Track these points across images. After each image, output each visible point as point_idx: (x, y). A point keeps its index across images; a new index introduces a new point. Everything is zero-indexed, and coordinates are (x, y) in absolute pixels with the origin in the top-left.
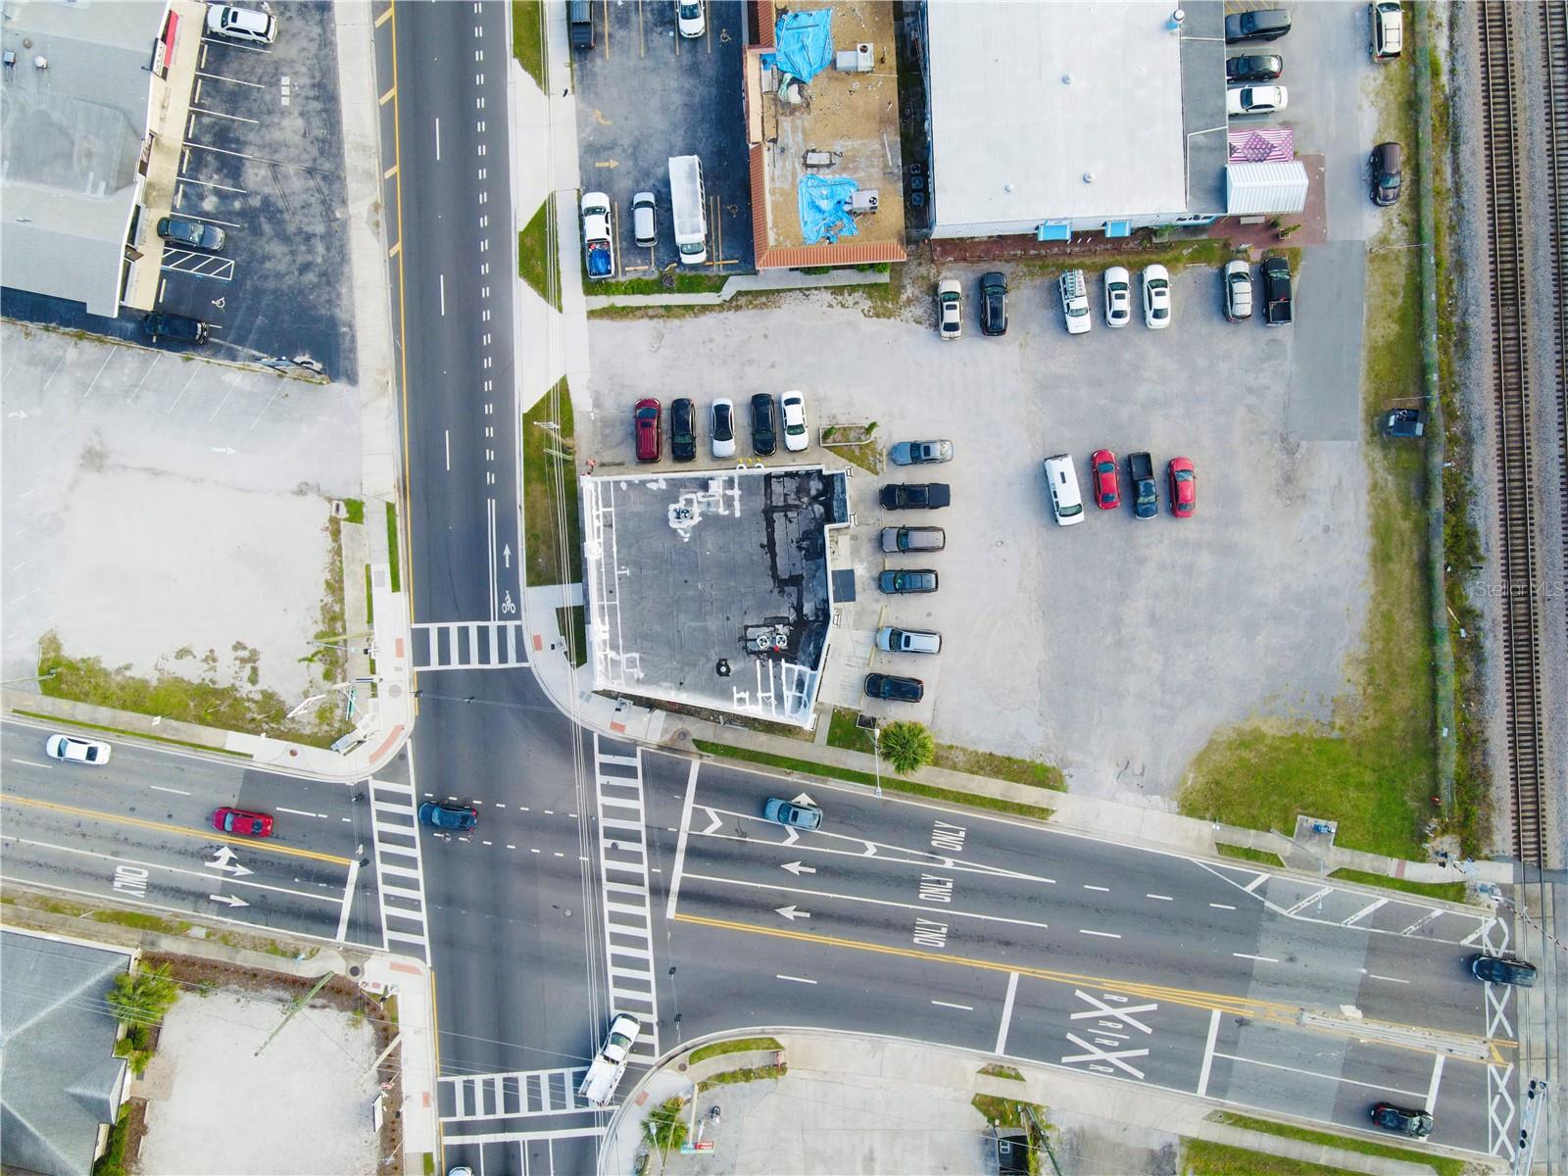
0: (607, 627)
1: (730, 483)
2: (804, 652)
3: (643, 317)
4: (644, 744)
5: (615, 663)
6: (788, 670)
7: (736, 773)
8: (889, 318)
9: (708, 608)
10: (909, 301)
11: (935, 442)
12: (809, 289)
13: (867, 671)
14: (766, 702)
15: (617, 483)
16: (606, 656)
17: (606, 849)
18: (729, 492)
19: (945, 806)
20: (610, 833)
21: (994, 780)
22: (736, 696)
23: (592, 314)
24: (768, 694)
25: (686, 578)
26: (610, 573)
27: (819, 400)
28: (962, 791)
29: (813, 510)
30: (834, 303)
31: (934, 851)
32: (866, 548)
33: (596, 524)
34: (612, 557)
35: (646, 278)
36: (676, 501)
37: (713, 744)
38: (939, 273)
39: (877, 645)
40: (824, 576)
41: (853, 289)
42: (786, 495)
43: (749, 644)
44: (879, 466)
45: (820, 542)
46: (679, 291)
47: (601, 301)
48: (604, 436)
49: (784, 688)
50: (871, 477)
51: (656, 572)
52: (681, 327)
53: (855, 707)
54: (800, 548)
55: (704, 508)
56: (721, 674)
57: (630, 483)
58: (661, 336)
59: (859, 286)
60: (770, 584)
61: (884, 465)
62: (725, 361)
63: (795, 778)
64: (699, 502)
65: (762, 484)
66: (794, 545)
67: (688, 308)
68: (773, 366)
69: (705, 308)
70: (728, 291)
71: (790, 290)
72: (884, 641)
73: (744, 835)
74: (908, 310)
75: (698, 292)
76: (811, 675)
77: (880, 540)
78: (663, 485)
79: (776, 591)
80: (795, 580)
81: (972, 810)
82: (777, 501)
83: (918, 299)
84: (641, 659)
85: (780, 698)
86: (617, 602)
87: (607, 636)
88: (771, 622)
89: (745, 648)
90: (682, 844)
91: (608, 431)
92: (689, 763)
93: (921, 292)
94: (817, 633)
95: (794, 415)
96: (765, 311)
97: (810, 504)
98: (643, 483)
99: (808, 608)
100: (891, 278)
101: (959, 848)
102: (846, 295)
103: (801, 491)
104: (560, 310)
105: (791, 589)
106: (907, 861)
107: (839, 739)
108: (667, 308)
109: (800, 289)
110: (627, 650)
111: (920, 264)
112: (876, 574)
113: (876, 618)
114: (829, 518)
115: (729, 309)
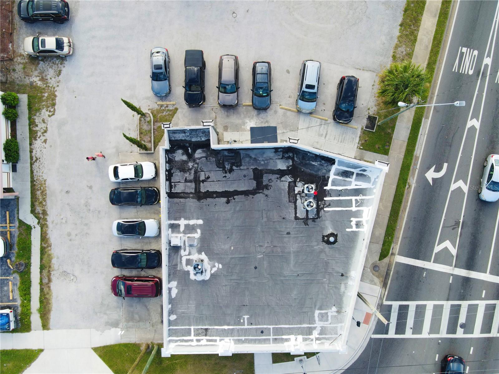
0: (292, 337)
1: (174, 227)
2: (319, 170)
3: (49, 287)
4: (381, 299)
5: (323, 331)
6: (334, 184)
7: (407, 228)
8: (56, 96)
9: (279, 250)
10: (43, 79)
11: (152, 62)
12: (31, 158)
13: (331, 120)
14: (360, 204)
15: (170, 323)
16: (317, 339)
17: (464, 333)
18: (182, 228)
19: (441, 63)
20: (452, 329)
21: (422, 22)
22: (354, 229)
23: (45, 326)
24: (354, 202)
25: (253, 267)
26: (246, 332)
27: (118, 152)
28: (430, 49)
29: (200, 159)
30: (43, 138)
31: (477, 72)
32: (234, 119)
33: (204, 342)
34: (233, 329)
35: (19, 284)
36: (188, 273)
37: (383, 245)
38: (21, 55)
39: (311, 113)
40: (255, 151)
41: (32, 123)
42: (186, 181)
43: (310, 216)
44: (171, 108)
45: (226, 153)
46: (29, 258)
47: (35, 319)
48: (141, 320)
49: (349, 188)
50: (179, 114)
51: (247, 293)
52: (58, 258)
53: (359, 133)
54: (231, 171)
55: (194, 250)
56: (335, 241)
57: (171, 313)
58: (65, 274)
59: (30, 118)
60: (259, 197)
61: (170, 103)
62: (86, 225)
63: (413, 181)
64: (190, 254)
65: (176, 200)
66: (228, 175)
67: (43, 251)
68: (91, 187)
69: (44, 238)
70: (31, 220)
71: (32, 172)
72: (307, 106)
73: (457, 223)
74: (49, 81)
75: (30, 243)
76: (339, 165)
77: (228, 107)
78: (174, 284)
79: (266, 192)
80: (258, 175)
81: (446, 42)
82: (190, 189)
83: (41, 73)
84: (320, 309)
85: (357, 192)
86: (271, 327)
87: (300, 337)
88: (293, 197)
89: (314, 220)
90: (463, 273)
91: (136, 317)
92: (398, 264)
93: (36, 70)
94: (303, 158)
95: (127, 172)
96: (48, 192)
97: (194, 161)
98: (171, 301)
99: (282, 165)
100: (24, 93)
101: (476, 53)
102: (37, 129)
103: (183, 168)
104: (42, 350)
105: (265, 179)
106: (484, 94)
107: (384, 146)
108: (42, 268)
109: (31, 164)
110: (312, 321)
111: (14, 70)
112: (255, 112)
113: (289, 113)
114: (206, 145)
115: (46, 220)
